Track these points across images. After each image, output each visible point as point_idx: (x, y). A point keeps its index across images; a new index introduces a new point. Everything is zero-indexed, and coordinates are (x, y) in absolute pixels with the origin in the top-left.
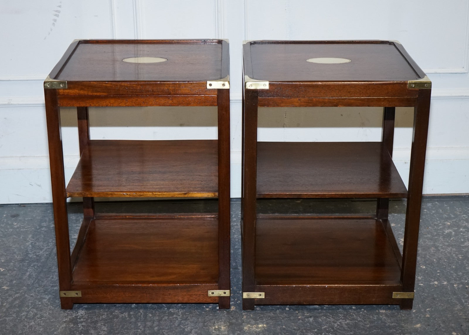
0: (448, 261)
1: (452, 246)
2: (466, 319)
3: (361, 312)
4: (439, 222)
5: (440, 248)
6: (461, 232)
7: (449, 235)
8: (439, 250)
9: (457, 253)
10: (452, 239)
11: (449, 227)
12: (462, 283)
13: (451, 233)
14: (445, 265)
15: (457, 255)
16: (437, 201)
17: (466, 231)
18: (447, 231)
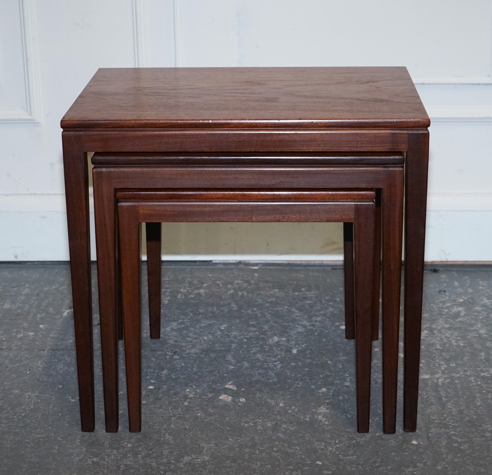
0: (441, 348)
1: (455, 329)
2: (439, 424)
3: (290, 411)
4: (447, 298)
5: (435, 332)
6: (476, 311)
7: (457, 315)
8: (434, 334)
9: (459, 338)
10: (458, 320)
11: (460, 305)
12: (452, 378)
13: (460, 312)
14: (435, 354)
15: (457, 341)
16: (456, 271)
17: (483, 310)
18: (455, 309)
